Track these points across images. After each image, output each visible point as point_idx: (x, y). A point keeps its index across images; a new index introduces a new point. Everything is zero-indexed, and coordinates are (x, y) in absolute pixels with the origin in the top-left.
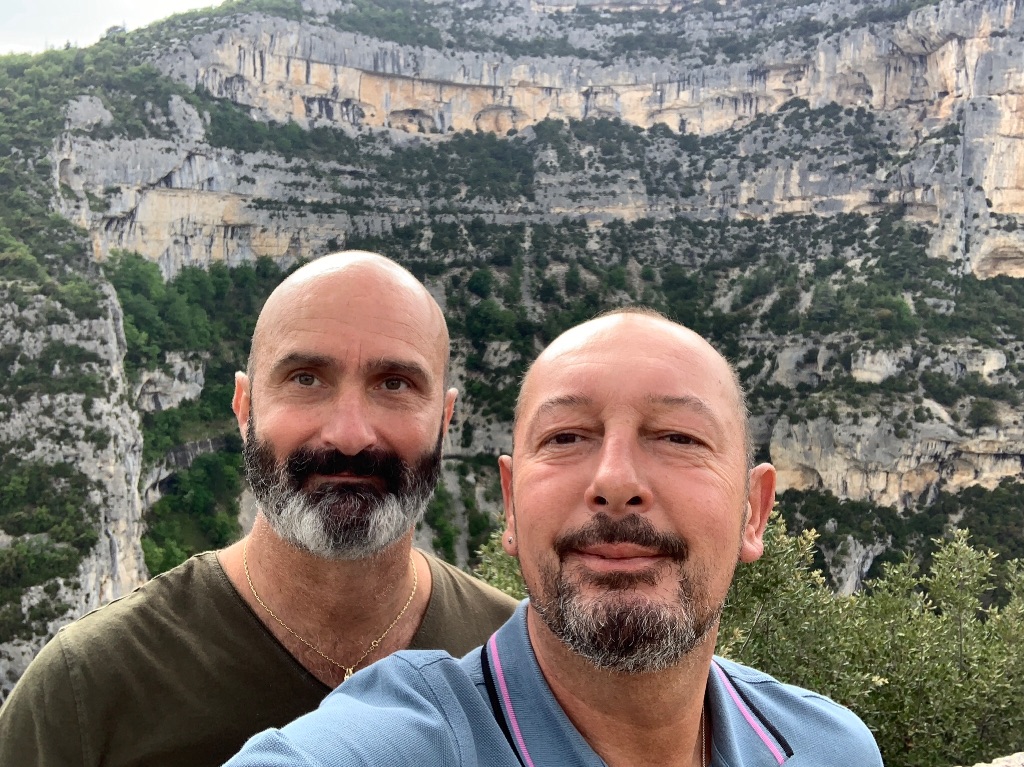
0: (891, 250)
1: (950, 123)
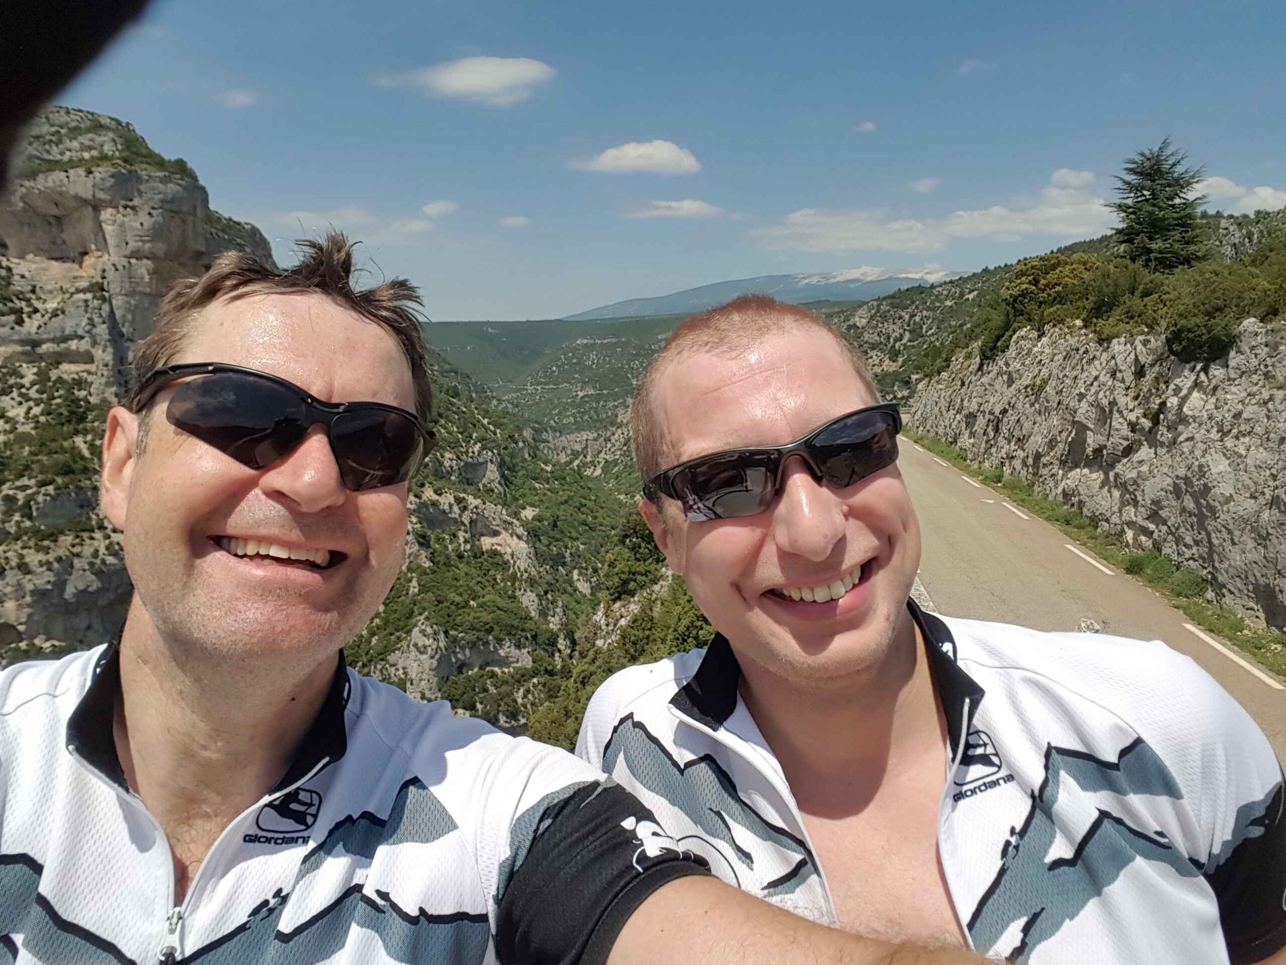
0: (54, 398)
1: (94, 281)
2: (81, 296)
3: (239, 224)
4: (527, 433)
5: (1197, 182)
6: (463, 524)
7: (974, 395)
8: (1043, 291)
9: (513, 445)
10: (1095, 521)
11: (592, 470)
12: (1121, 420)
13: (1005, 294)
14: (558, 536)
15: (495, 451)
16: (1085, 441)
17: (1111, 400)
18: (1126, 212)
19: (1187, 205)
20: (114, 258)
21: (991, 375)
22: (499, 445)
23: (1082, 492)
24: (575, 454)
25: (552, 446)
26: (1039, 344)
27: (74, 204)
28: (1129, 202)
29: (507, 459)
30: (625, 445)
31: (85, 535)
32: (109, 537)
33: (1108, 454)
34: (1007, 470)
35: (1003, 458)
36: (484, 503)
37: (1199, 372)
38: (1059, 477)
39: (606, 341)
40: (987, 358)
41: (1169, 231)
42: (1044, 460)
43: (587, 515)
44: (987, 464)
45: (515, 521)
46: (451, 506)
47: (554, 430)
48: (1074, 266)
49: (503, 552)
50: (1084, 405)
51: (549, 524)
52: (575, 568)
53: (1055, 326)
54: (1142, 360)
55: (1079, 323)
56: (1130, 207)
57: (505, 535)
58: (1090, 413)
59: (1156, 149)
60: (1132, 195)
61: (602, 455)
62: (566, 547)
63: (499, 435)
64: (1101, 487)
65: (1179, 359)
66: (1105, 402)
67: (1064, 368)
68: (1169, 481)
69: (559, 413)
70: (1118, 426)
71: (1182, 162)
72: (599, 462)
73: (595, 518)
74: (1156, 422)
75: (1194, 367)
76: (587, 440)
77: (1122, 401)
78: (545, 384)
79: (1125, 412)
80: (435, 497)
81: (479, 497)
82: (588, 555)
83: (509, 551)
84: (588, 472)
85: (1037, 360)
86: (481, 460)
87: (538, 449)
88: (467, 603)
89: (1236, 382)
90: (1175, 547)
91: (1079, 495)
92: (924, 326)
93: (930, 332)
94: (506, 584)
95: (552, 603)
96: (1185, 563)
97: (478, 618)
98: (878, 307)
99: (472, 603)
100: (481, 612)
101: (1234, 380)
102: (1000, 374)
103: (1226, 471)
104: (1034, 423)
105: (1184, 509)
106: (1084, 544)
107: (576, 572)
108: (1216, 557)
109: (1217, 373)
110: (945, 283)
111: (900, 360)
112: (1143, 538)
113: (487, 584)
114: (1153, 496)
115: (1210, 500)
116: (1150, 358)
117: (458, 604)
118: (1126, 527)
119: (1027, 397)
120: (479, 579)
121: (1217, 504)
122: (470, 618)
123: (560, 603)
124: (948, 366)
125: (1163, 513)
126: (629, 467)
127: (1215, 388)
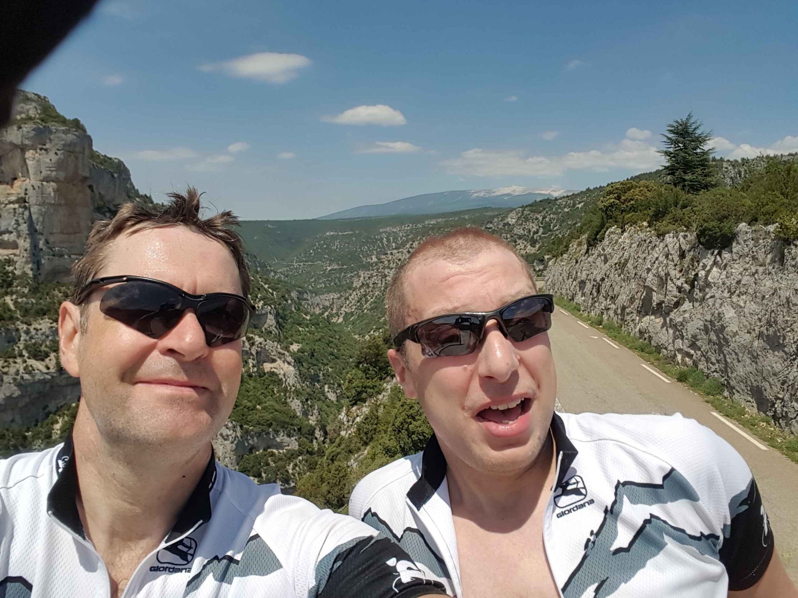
1: (20, 196)
2: (12, 206)
3: (111, 159)
4: (294, 294)
6: (253, 355)
7: (584, 269)
8: (623, 203)
9: (285, 302)
10: (658, 348)
11: (336, 318)
12: (672, 285)
13: (600, 205)
14: (315, 363)
15: (272, 306)
16: (652, 298)
17: (666, 271)
18: (670, 156)
19: (704, 153)
20: (33, 182)
21: (594, 256)
22: (275, 302)
23: (651, 331)
24: (325, 308)
25: (311, 304)
26: (622, 237)
27: (9, 147)
28: (671, 150)
29: (281, 311)
30: (358, 302)
31: (11, 360)
32: (25, 362)
33: (665, 306)
34: (605, 317)
35: (602, 309)
36: (266, 341)
37: (716, 255)
38: (637, 321)
39: (345, 233)
40: (591, 245)
42: (628, 310)
43: (334, 348)
44: (593, 313)
45: (286, 353)
47: (312, 292)
48: (641, 188)
49: (278, 373)
50: (650, 275)
51: (309, 354)
52: (326, 384)
53: (631, 226)
54: (684, 247)
55: (645, 224)
56: (671, 154)
57: (279, 362)
58: (654, 281)
59: (685, 119)
60: (673, 146)
61: (343, 309)
62: (320, 370)
63: (275, 295)
64: (662, 327)
65: (705, 247)
66: (663, 274)
67: (638, 252)
68: (701, 323)
69: (315, 281)
70: (671, 289)
72: (341, 314)
73: (339, 350)
74: (692, 285)
75: (713, 252)
76: (333, 299)
77: (674, 273)
78: (306, 262)
79: (674, 280)
81: (262, 337)
82: (334, 375)
83: (282, 372)
84: (334, 320)
85: (621, 247)
86: (263, 312)
87: (301, 305)
88: (255, 407)
89: (737, 262)
90: (706, 364)
91: (649, 332)
92: (552, 225)
93: (556, 228)
94: (280, 394)
95: (311, 407)
96: (712, 374)
97: (262, 417)
98: (523, 211)
99: (258, 407)
100: (264, 413)
101: (736, 260)
102: (599, 255)
103: (733, 317)
104: (621, 287)
105: (710, 341)
106: (652, 364)
107: (326, 387)
108: (729, 370)
109: (726, 256)
110: (564, 197)
111: (537, 246)
112: (687, 359)
113: (268, 394)
114: (692, 333)
115: (725, 335)
116: (688, 246)
117: (249, 407)
118: (677, 352)
119: (616, 270)
120: (262, 391)
121: (729, 337)
122: (257, 417)
123: (316, 407)
124: (567, 250)
125: (699, 343)
126: (361, 317)
127: (726, 265)
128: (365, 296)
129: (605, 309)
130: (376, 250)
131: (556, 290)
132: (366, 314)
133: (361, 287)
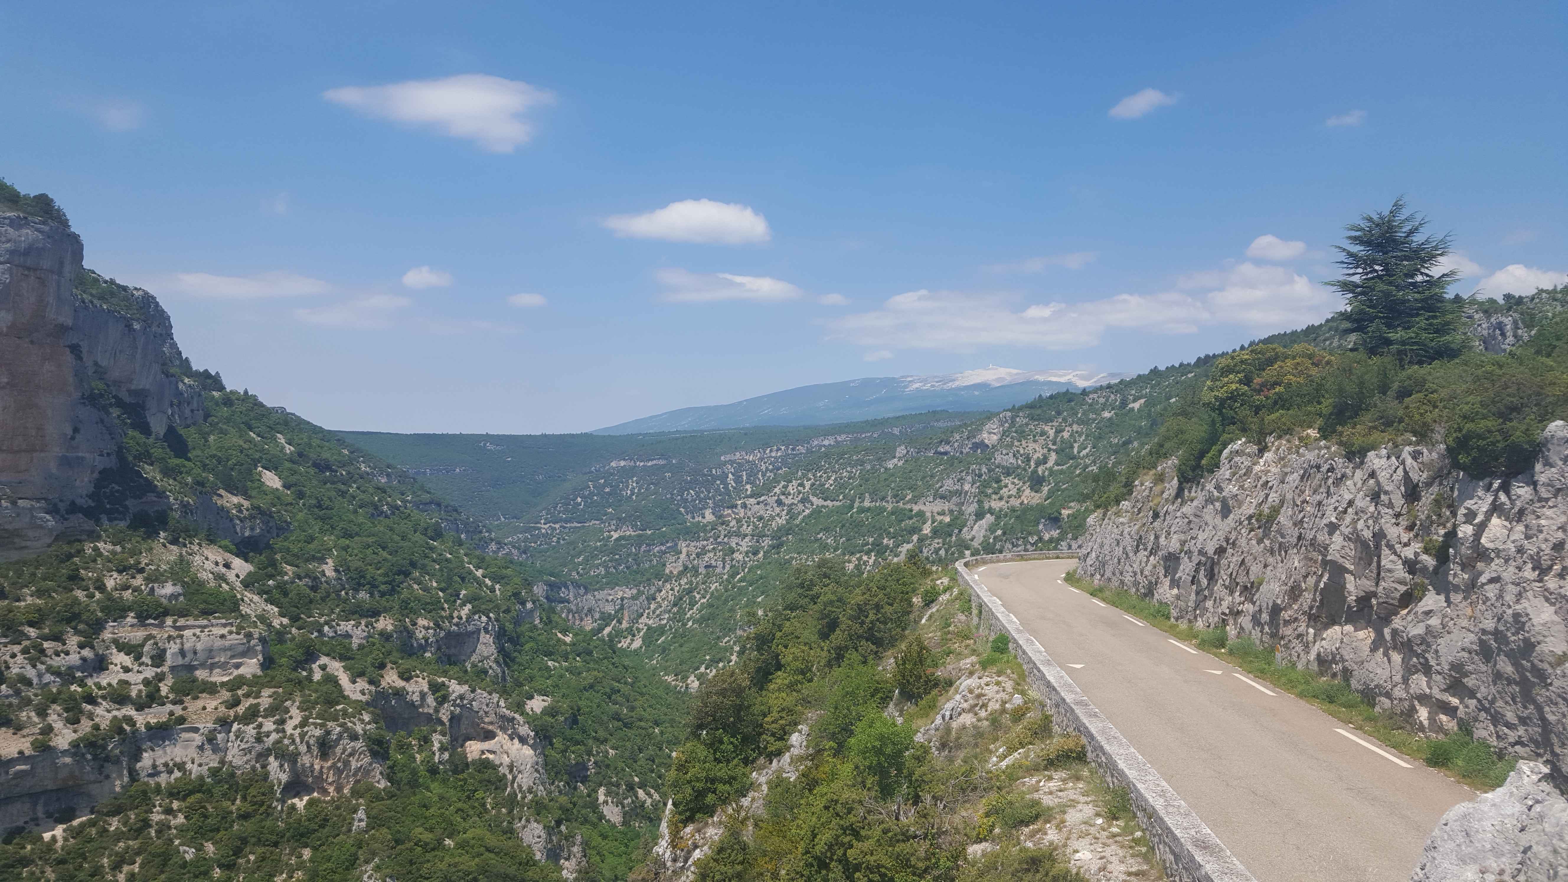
3: (125, 289)
4: (539, 590)
5: (1441, 255)
6: (442, 723)
7: (1172, 529)
8: (1259, 392)
9: (518, 607)
10: (1369, 696)
11: (628, 641)
12: (1393, 557)
13: (1207, 396)
14: (579, 737)
15: (491, 615)
16: (1344, 587)
17: (1377, 528)
18: (1353, 292)
19: (1432, 283)
21: (1195, 503)
22: (498, 606)
23: (1347, 658)
24: (606, 619)
25: (574, 608)
26: (1262, 461)
28: (1356, 279)
29: (509, 626)
30: (675, 605)
33: (1379, 604)
34: (1231, 630)
35: (1224, 614)
36: (473, 691)
37: (1497, 491)
38: (1311, 638)
39: (650, 464)
40: (1188, 480)
41: (1412, 316)
42: (1285, 615)
44: (1200, 624)
45: (517, 716)
46: (423, 695)
47: (577, 585)
48: (1298, 360)
49: (497, 762)
50: (1337, 540)
51: (566, 719)
52: (600, 785)
53: (1280, 437)
54: (1414, 476)
55: (1313, 433)
56: (1357, 286)
57: (502, 738)
58: (1348, 551)
59: (1386, 213)
60: (1360, 270)
61: (644, 619)
62: (589, 753)
63: (498, 592)
64: (1374, 650)
65: (1470, 475)
66: (1367, 534)
67: (1303, 492)
68: (1472, 637)
69: (586, 560)
70: (1389, 566)
71: (1421, 230)
72: (639, 630)
73: (632, 709)
74: (1442, 557)
75: (1491, 485)
76: (622, 599)
77: (1394, 532)
78: (566, 522)
79: (1397, 546)
80: (400, 683)
81: (466, 682)
82: (621, 765)
83: (506, 760)
84: (624, 644)
85: (1261, 482)
86: (470, 628)
87: (554, 612)
88: (440, 841)
89: (1550, 503)
90: (1492, 728)
91: (1343, 660)
92: (1076, 445)
93: (1084, 452)
94: (499, 812)
95: (566, 839)
96: (1510, 749)
97: (456, 865)
98: (1013, 419)
99: (448, 842)
100: (460, 855)
101: (1547, 500)
102: (1210, 500)
103: (1553, 622)
104: (1265, 566)
105: (1498, 676)
106: (1360, 728)
107: (602, 791)
108: (1555, 740)
109: (1520, 491)
110: (1101, 388)
111: (1045, 489)
112: (1443, 718)
113: (471, 812)
114: (1450, 659)
115: (1536, 662)
116: (1425, 475)
117: (426, 844)
118: (1416, 703)
119: (1252, 530)
120: (460, 805)
121: (1546, 666)
122: (443, 866)
123: (579, 838)
124: (1130, 492)
125: (1470, 682)
126: (682, 636)
127: (1521, 512)
128: (690, 591)
129: (1231, 612)
130: (714, 497)
131: (1108, 574)
132: (691, 630)
133: (681, 574)
